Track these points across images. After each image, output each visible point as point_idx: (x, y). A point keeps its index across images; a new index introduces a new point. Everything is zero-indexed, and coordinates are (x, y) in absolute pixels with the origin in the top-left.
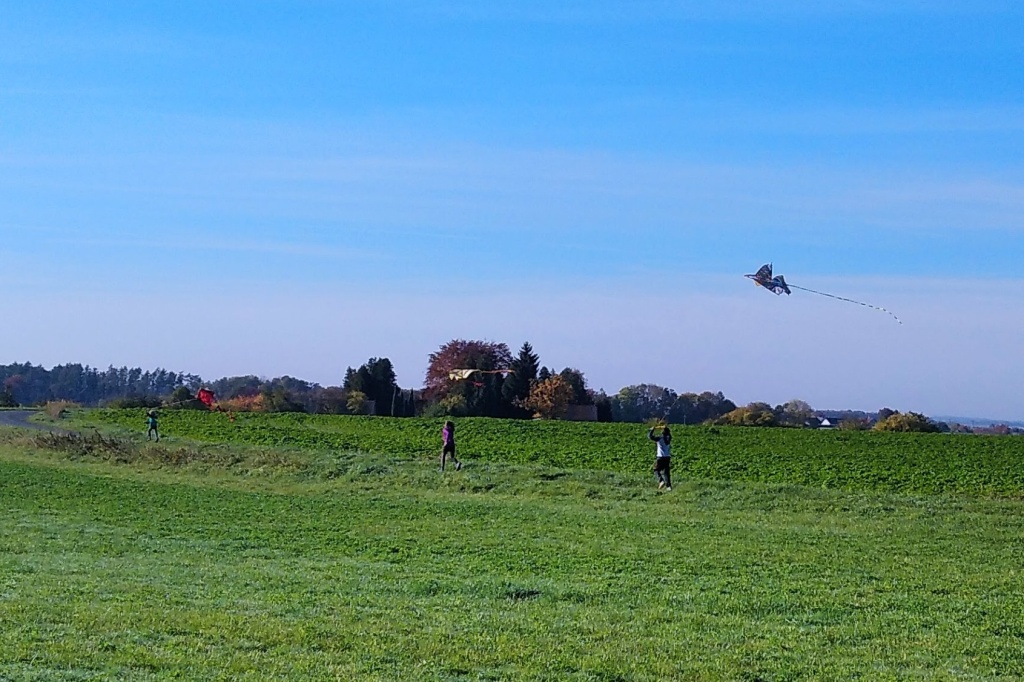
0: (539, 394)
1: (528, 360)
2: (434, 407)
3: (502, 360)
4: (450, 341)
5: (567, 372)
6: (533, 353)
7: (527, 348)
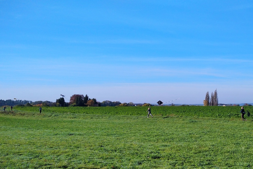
0: (89, 103)
1: (87, 97)
2: (71, 105)
3: (82, 97)
4: (74, 95)
5: (93, 99)
6: (88, 96)
7: (87, 95)
